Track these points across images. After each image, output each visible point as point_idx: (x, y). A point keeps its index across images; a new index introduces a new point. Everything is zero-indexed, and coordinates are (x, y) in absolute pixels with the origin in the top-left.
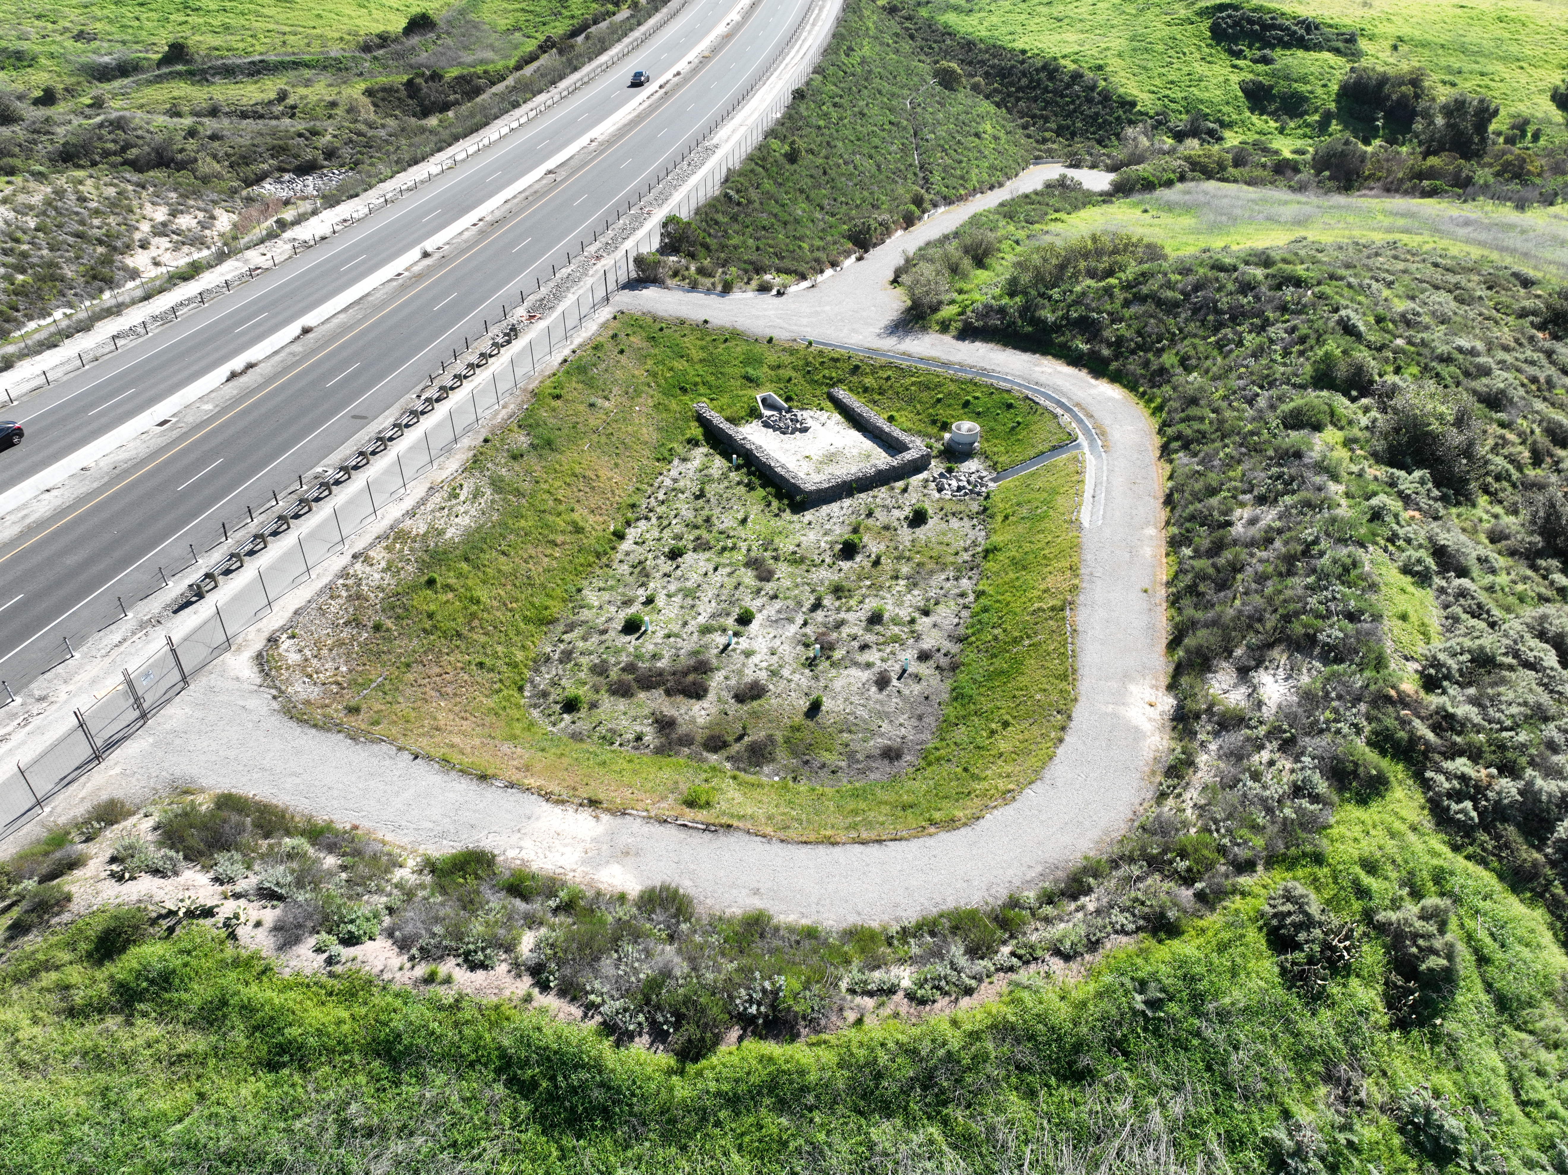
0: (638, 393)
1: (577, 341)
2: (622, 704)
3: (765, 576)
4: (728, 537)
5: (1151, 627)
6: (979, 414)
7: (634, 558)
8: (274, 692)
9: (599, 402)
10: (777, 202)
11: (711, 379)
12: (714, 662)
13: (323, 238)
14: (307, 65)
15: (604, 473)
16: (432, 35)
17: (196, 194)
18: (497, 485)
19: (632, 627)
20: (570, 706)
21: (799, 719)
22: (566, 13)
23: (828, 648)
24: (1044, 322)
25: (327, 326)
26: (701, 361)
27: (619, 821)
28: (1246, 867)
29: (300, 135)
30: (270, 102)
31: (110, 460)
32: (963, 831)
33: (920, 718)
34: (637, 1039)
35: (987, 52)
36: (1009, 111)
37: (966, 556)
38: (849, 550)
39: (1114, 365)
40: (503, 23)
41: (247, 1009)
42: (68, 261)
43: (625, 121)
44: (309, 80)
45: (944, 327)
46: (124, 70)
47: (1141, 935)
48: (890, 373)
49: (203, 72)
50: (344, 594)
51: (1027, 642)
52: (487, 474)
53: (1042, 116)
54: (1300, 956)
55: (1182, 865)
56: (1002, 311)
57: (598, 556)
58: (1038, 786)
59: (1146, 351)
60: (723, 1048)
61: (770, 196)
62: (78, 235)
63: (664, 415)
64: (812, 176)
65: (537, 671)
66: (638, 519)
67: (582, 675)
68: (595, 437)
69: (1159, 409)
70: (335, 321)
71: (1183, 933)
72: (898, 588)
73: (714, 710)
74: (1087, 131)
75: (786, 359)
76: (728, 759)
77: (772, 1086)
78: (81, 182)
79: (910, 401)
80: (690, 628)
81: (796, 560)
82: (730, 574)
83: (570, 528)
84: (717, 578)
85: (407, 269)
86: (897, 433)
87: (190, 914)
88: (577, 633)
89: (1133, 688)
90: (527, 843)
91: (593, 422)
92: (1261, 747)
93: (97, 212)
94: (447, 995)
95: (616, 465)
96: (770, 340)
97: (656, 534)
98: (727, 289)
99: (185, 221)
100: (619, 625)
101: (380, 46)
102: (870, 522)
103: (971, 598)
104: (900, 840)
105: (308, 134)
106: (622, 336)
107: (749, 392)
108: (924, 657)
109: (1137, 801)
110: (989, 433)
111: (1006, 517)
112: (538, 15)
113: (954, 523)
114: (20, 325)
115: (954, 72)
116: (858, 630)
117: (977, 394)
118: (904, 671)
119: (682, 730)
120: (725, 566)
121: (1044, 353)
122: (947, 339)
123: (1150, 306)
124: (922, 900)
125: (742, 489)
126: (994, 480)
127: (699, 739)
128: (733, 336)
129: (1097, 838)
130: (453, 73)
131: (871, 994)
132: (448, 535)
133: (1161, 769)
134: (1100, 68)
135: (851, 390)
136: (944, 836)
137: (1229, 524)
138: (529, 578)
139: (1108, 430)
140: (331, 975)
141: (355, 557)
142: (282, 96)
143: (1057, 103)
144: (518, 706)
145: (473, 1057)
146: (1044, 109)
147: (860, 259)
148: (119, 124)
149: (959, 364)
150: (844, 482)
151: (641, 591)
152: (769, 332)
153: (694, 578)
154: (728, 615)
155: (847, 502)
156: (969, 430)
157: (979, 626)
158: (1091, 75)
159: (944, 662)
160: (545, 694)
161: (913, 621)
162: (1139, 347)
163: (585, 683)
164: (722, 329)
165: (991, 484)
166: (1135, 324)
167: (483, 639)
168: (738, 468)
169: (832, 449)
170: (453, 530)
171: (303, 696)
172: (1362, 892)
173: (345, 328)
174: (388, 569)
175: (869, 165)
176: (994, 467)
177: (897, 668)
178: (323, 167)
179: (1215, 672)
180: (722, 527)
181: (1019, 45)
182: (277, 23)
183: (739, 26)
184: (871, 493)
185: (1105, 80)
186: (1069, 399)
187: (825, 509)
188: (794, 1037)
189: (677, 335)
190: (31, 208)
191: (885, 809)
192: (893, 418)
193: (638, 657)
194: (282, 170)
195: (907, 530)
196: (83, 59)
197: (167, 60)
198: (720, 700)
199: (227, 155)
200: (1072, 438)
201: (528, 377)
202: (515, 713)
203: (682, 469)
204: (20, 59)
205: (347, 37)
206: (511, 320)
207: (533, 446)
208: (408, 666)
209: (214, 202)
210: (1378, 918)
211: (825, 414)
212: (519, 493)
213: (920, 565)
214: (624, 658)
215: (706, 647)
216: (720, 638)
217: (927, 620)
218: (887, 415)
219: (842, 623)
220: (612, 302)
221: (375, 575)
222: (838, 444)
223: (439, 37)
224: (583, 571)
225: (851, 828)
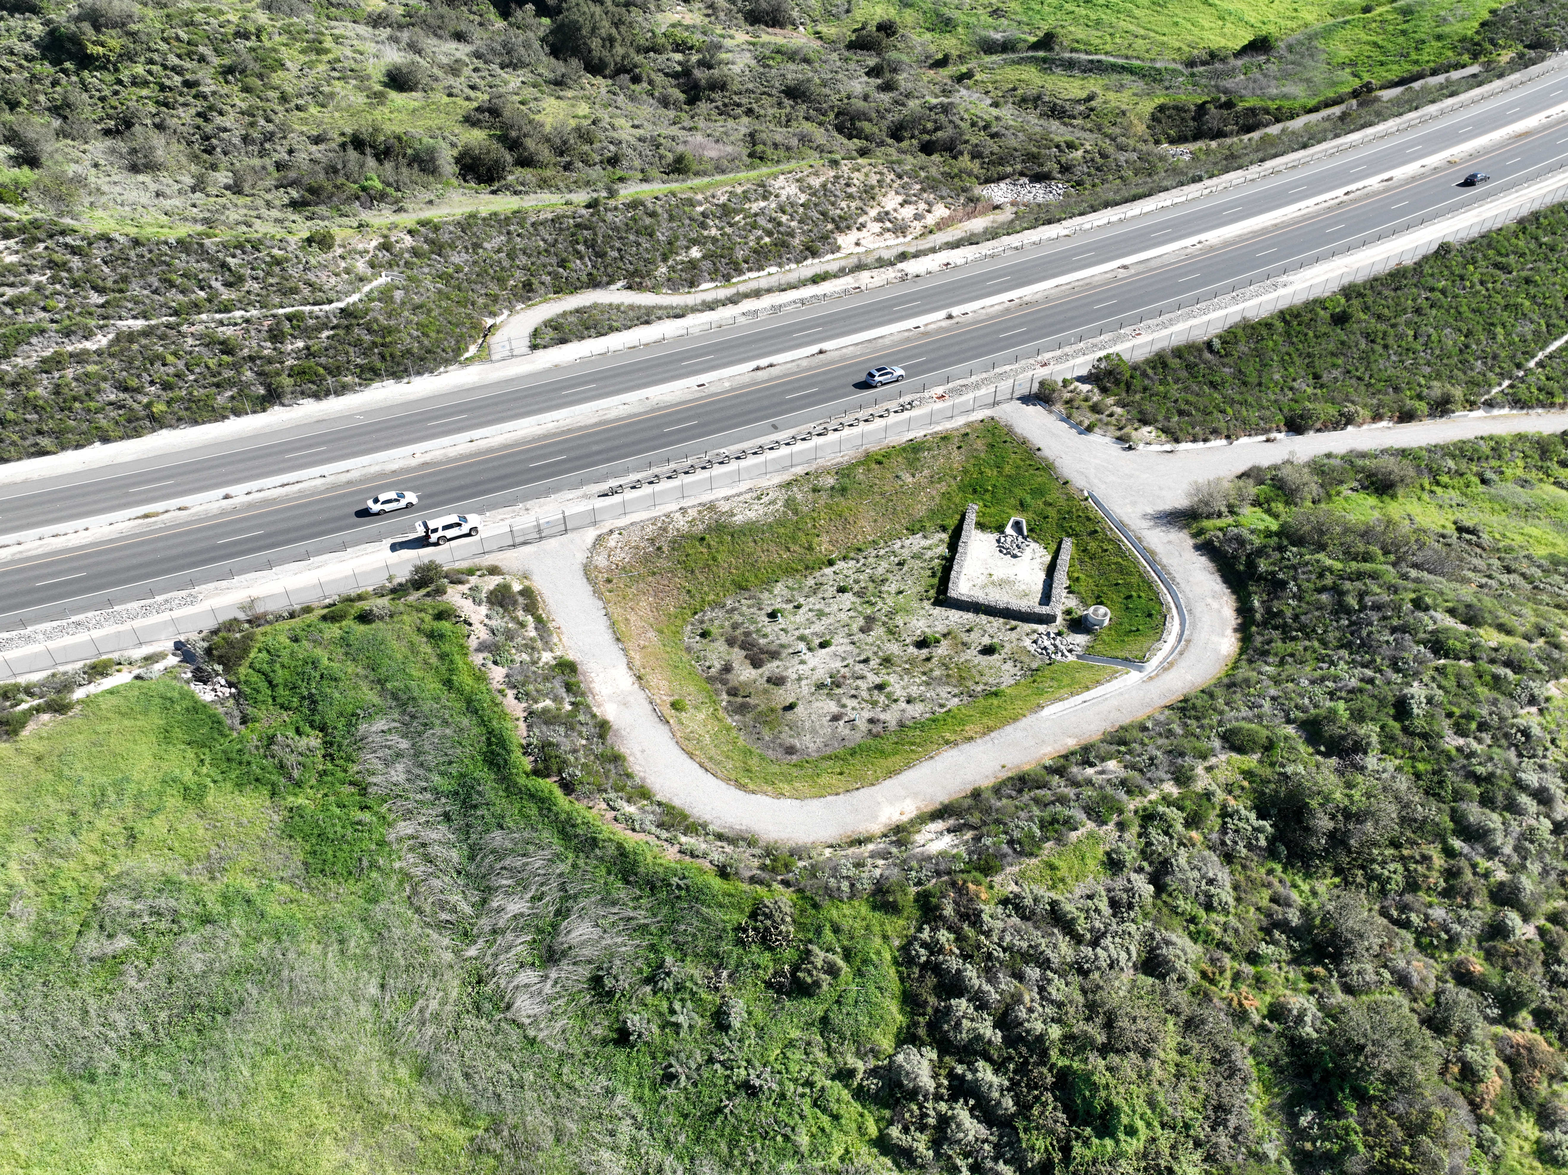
0: (941, 480)
1: (938, 428)
2: (723, 648)
3: (866, 629)
4: (880, 596)
6: (1126, 608)
7: (823, 580)
8: (590, 555)
9: (906, 476)
10: (1261, 361)
11: (1000, 492)
12: (784, 655)
14: (1131, 71)
15: (862, 522)
18: (790, 503)
19: (774, 615)
20: (704, 635)
21: (779, 707)
22: (1414, 56)
23: (838, 684)
24: (1256, 569)
26: (1007, 476)
27: (639, 690)
28: (787, 884)
30: (1078, 101)
31: (660, 398)
32: (742, 792)
33: (826, 745)
34: (529, 756)
37: (980, 688)
38: (922, 644)
39: (1253, 629)
40: (1343, 55)
41: (452, 662)
44: (1122, 86)
45: (1199, 533)
46: (1005, 47)
47: (715, 868)
48: (1111, 547)
49: (1053, 61)
50: (659, 524)
51: (913, 747)
52: (789, 493)
54: (752, 924)
56: (1243, 543)
57: (807, 568)
58: (797, 803)
59: (1281, 632)
60: (547, 780)
62: (824, 213)
63: (944, 502)
64: (1344, 342)
65: (712, 609)
66: (852, 559)
67: (727, 623)
68: (877, 498)
70: (844, 351)
71: (726, 880)
72: (917, 680)
73: (752, 677)
75: (1062, 502)
76: (728, 701)
80: (796, 632)
81: (893, 631)
82: (851, 617)
83: (806, 545)
85: (926, 325)
86: (1058, 591)
87: (465, 621)
88: (750, 602)
89: (908, 801)
90: (601, 675)
91: (887, 488)
92: (885, 858)
94: (499, 699)
95: (876, 521)
96: (1066, 483)
97: (850, 572)
98: (1089, 429)
100: (770, 610)
101: (1204, 63)
102: (964, 635)
103: (943, 710)
105: (1063, 145)
106: (972, 437)
107: (1012, 512)
108: (872, 721)
109: (822, 840)
110: (1114, 626)
113: (1007, 666)
114: (741, 273)
116: (864, 686)
117: (1142, 594)
118: (854, 720)
119: (729, 676)
120: (855, 610)
121: (1234, 592)
122: (1191, 542)
123: (1330, 601)
124: (685, 800)
125: (929, 573)
126: (1078, 657)
127: (730, 685)
128: (1047, 468)
130: (1251, 102)
131: (608, 804)
132: (736, 518)
133: (855, 837)
135: (1075, 545)
136: (731, 788)
137: (1092, 765)
138: (756, 561)
139: (1174, 669)
140: (480, 669)
141: (681, 509)
142: (1091, 98)
144: (684, 620)
145: (486, 723)
147: (1268, 440)
148: (948, 109)
149: (1164, 567)
150: (977, 603)
151: (802, 599)
152: (1072, 476)
153: (834, 608)
154: (821, 637)
155: (970, 616)
156: (1103, 616)
157: (917, 725)
159: (878, 730)
160: (702, 622)
161: (896, 701)
162: (1282, 627)
163: (723, 628)
164: (1046, 459)
165: (1070, 658)
166: (1303, 608)
167: (702, 579)
168: (942, 558)
169: (1012, 578)
170: (741, 517)
171: (598, 563)
172: (819, 933)
173: (843, 359)
174: (691, 522)
176: (1088, 649)
177: (853, 717)
178: (1053, 179)
179: (943, 821)
180: (885, 588)
182: (1138, 25)
184: (991, 619)
186: (1192, 633)
188: (567, 794)
189: (1011, 450)
190: (810, 187)
191: (739, 765)
192: (1078, 579)
193: (758, 631)
194: (1022, 174)
195: (975, 653)
196: (984, 33)
197: (1035, 47)
198: (761, 676)
199: (992, 153)
200: (1143, 660)
201: (880, 441)
202: (679, 622)
203: (915, 542)
204: (946, 25)
205: (1185, 48)
206: (926, 394)
207: (832, 488)
208: (654, 574)
209: (942, 198)
210: (810, 947)
211: (1044, 552)
212: (796, 512)
213: (948, 676)
214: (752, 628)
215: (790, 646)
216: (802, 646)
217: (904, 705)
218: (1076, 575)
219: (863, 677)
220: (997, 408)
221: (681, 523)
222: (1019, 578)
223: (1268, 60)
224: (789, 571)
225: (711, 759)
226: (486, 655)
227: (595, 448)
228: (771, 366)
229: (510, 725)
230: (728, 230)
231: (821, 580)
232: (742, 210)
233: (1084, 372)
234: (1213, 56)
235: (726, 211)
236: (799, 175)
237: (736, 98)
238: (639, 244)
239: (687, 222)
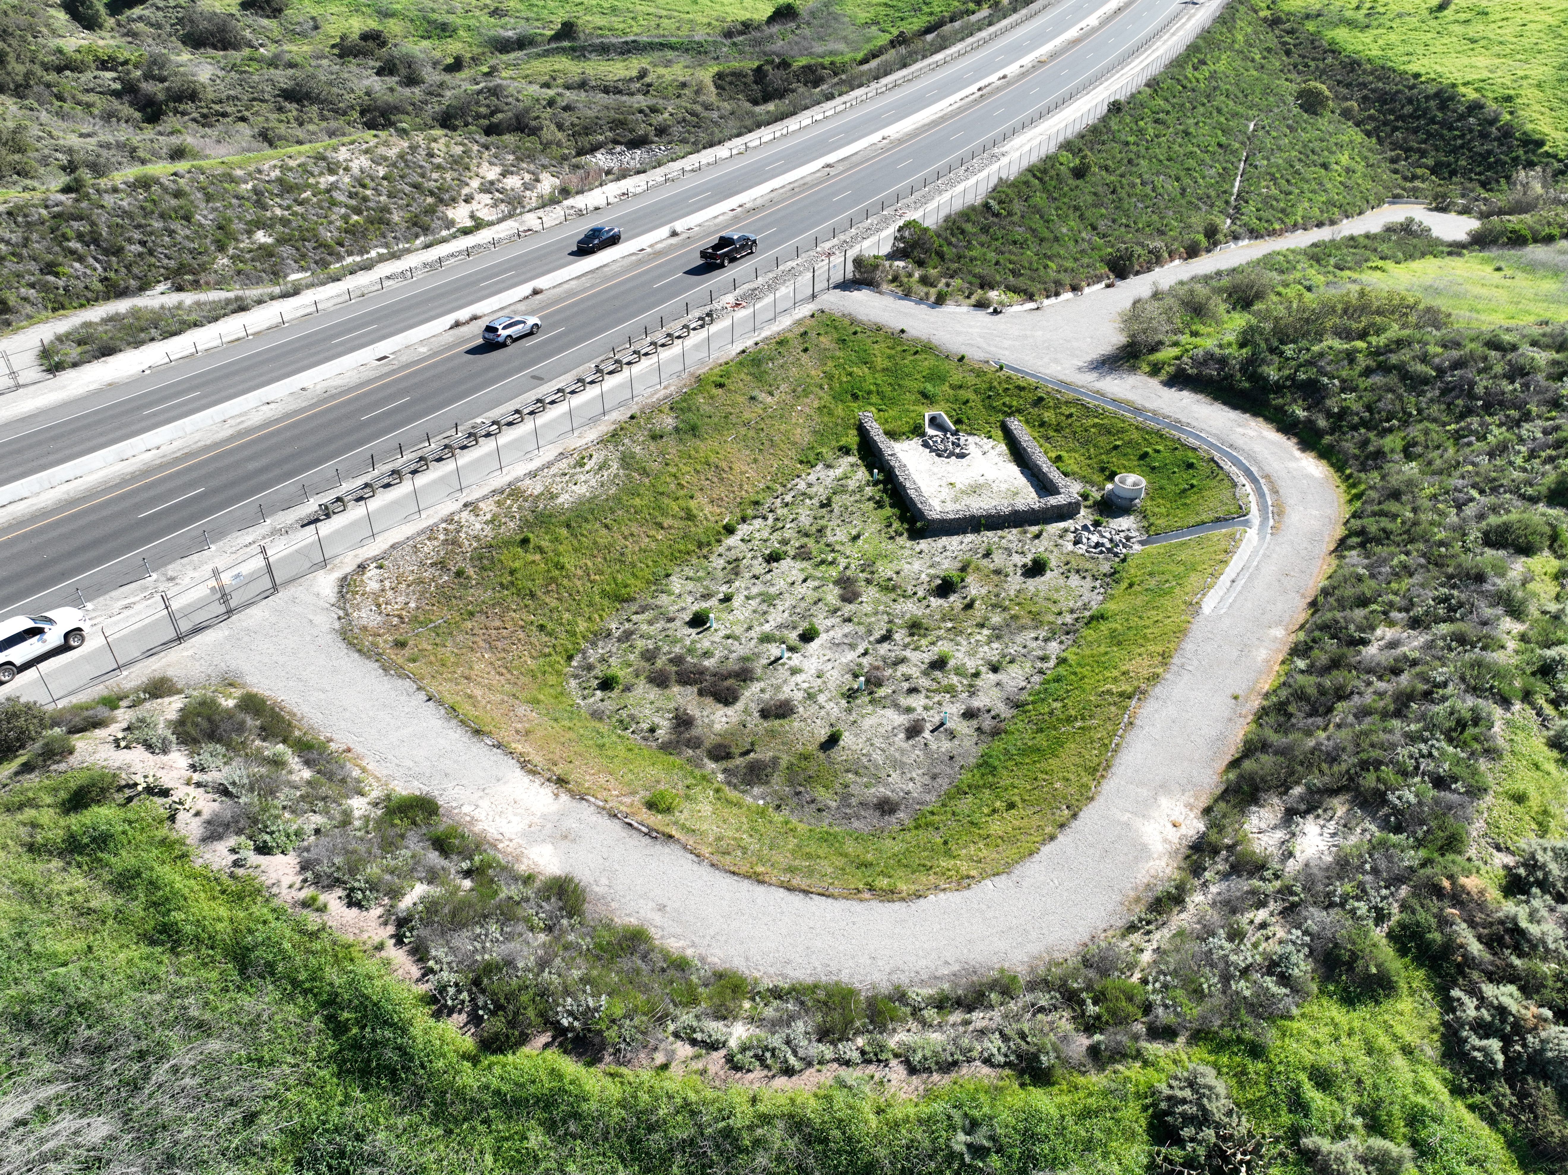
0: (806, 393)
1: (766, 333)
2: (654, 693)
3: (850, 595)
4: (833, 551)
5: (1221, 738)
6: (1153, 468)
7: (735, 554)
8: (341, 613)
9: (762, 396)
10: (1042, 217)
11: (887, 389)
12: (759, 671)
13: (597, 209)
14: (672, 47)
15: (738, 467)
16: (793, 25)
17: (531, 157)
18: (626, 461)
19: (698, 621)
20: (607, 684)
21: (812, 748)
22: (926, 9)
23: (874, 682)
24: (1265, 379)
25: (557, 290)
26: (883, 370)
27: (575, 804)
28: (1166, 1034)
29: (641, 111)
30: (631, 80)
31: (325, 384)
32: (897, 905)
33: (934, 777)
34: (455, 1016)
35: (1372, 73)
36: (1380, 141)
37: (1069, 619)
38: (945, 588)
39: (1327, 439)
40: (863, 16)
41: (153, 885)
42: (400, 207)
43: (927, 121)
44: (670, 61)
45: (1155, 370)
46: (522, 43)
47: (1007, 1071)
48: (1073, 410)
49: (583, 48)
50: (442, 537)
51: (1078, 724)
52: (621, 448)
53: (1419, 150)
54: (1177, 1153)
55: (1092, 1009)
56: (1223, 361)
57: (700, 546)
58: (1002, 881)
59: (1369, 429)
60: (526, 1050)
61: (1038, 211)
62: (416, 186)
63: (826, 419)
64: (1095, 194)
65: (594, 644)
66: (755, 517)
67: (632, 657)
68: (743, 431)
69: (1358, 497)
70: (566, 286)
71: (1053, 1084)
72: (979, 637)
73: (735, 720)
74: (1471, 171)
75: (971, 379)
76: (725, 771)
77: (547, 1102)
78: (435, 140)
79: (1086, 443)
80: (752, 634)
81: (888, 587)
82: (816, 589)
83: (682, 514)
84: (801, 590)
85: (651, 246)
86: (1054, 475)
87: (150, 790)
88: (647, 615)
89: (1164, 801)
90: (484, 804)
91: (747, 415)
92: (1261, 904)
93: (439, 167)
94: (313, 921)
95: (755, 461)
96: (962, 359)
97: (765, 534)
98: (940, 300)
99: (513, 182)
100: (687, 616)
101: (742, 33)
102: (985, 562)
103: (1052, 663)
104: (828, 896)
105: (647, 111)
106: (813, 335)
107: (920, 408)
108: (969, 714)
109: (1104, 926)
110: (1157, 492)
111: (1131, 585)
112: (899, 10)
113: (1075, 580)
114: (340, 258)
115: (1320, 93)
116: (914, 672)
117: (1158, 447)
118: (942, 724)
119: (695, 732)
120: (815, 578)
121: (1256, 414)
122: (1154, 383)
123: (1393, 379)
124: (817, 964)
125: (871, 504)
126: (1142, 543)
127: (707, 744)
128: (927, 348)
129: (1035, 953)
130: (803, 61)
131: (694, 1042)
132: (560, 500)
133: (1150, 897)
134: (1509, 99)
135: (1027, 422)
136: (875, 904)
137: (1364, 642)
138: (622, 554)
139: (1288, 510)
140: (232, 876)
141: (466, 505)
142: (643, 74)
143: (1442, 137)
144: (559, 673)
145: (307, 985)
146: (1425, 142)
147: (1108, 286)
148: (495, 92)
149: (1155, 412)
150: (973, 517)
151: (724, 588)
152: (963, 350)
153: (781, 584)
154: (794, 628)
155: (970, 537)
156: (1135, 484)
157: (1042, 696)
158: (1494, 106)
159: (987, 723)
160: (590, 668)
161: (976, 675)
162: (1364, 423)
163: (630, 665)
164: (916, 340)
165: (1137, 547)
166: (1368, 397)
167: (554, 603)
168: (876, 483)
169: (981, 480)
170: (567, 496)
171: (364, 622)
172: (1299, 1105)
173: (571, 294)
174: (492, 521)
175: (1173, 187)
176: (1147, 529)
177: (937, 720)
178: (652, 142)
179: (1262, 806)
180: (831, 539)
181: (1414, 68)
183: (1094, 30)
184: (1000, 533)
185: (1511, 113)
186: (1261, 468)
187: (944, 540)
188: (593, 1061)
189: (869, 341)
190: (385, 159)
191: (840, 862)
192: (1059, 458)
193: (690, 651)
194: (616, 142)
195: (1019, 578)
196: (492, 33)
197: (557, 37)
198: (746, 711)
199: (573, 125)
200: (1242, 513)
201: (702, 362)
202: (552, 679)
203: (822, 475)
204: (444, 30)
205: (714, 23)
206: (716, 305)
207: (677, 429)
208: (471, 614)
209: (544, 167)
210: (1307, 1142)
211: (991, 443)
212: (645, 472)
213: (1014, 617)
214: (677, 650)
215: (758, 656)
216: (774, 650)
217: (992, 677)
218: (1054, 455)
219: (903, 660)
220: (817, 300)
221: (476, 525)
222: (990, 476)
223: (798, 27)
224: (680, 557)
225: (791, 870)
226: (232, 841)
227: (252, 466)
228: (475, 318)
229: (371, 966)
230: (297, 208)
231: (732, 555)
232: (308, 186)
233: (886, 249)
234: (747, 26)
235: (286, 188)
236: (365, 146)
237: (217, 107)
238: (171, 233)
239: (234, 201)
